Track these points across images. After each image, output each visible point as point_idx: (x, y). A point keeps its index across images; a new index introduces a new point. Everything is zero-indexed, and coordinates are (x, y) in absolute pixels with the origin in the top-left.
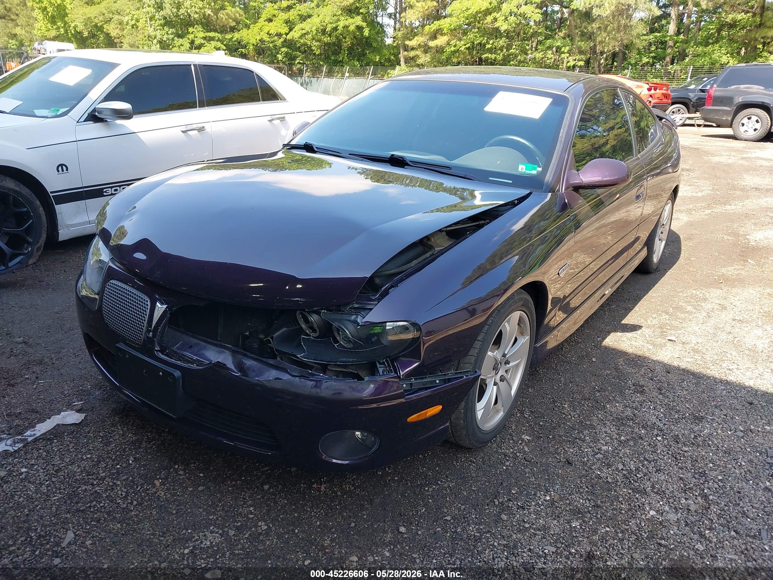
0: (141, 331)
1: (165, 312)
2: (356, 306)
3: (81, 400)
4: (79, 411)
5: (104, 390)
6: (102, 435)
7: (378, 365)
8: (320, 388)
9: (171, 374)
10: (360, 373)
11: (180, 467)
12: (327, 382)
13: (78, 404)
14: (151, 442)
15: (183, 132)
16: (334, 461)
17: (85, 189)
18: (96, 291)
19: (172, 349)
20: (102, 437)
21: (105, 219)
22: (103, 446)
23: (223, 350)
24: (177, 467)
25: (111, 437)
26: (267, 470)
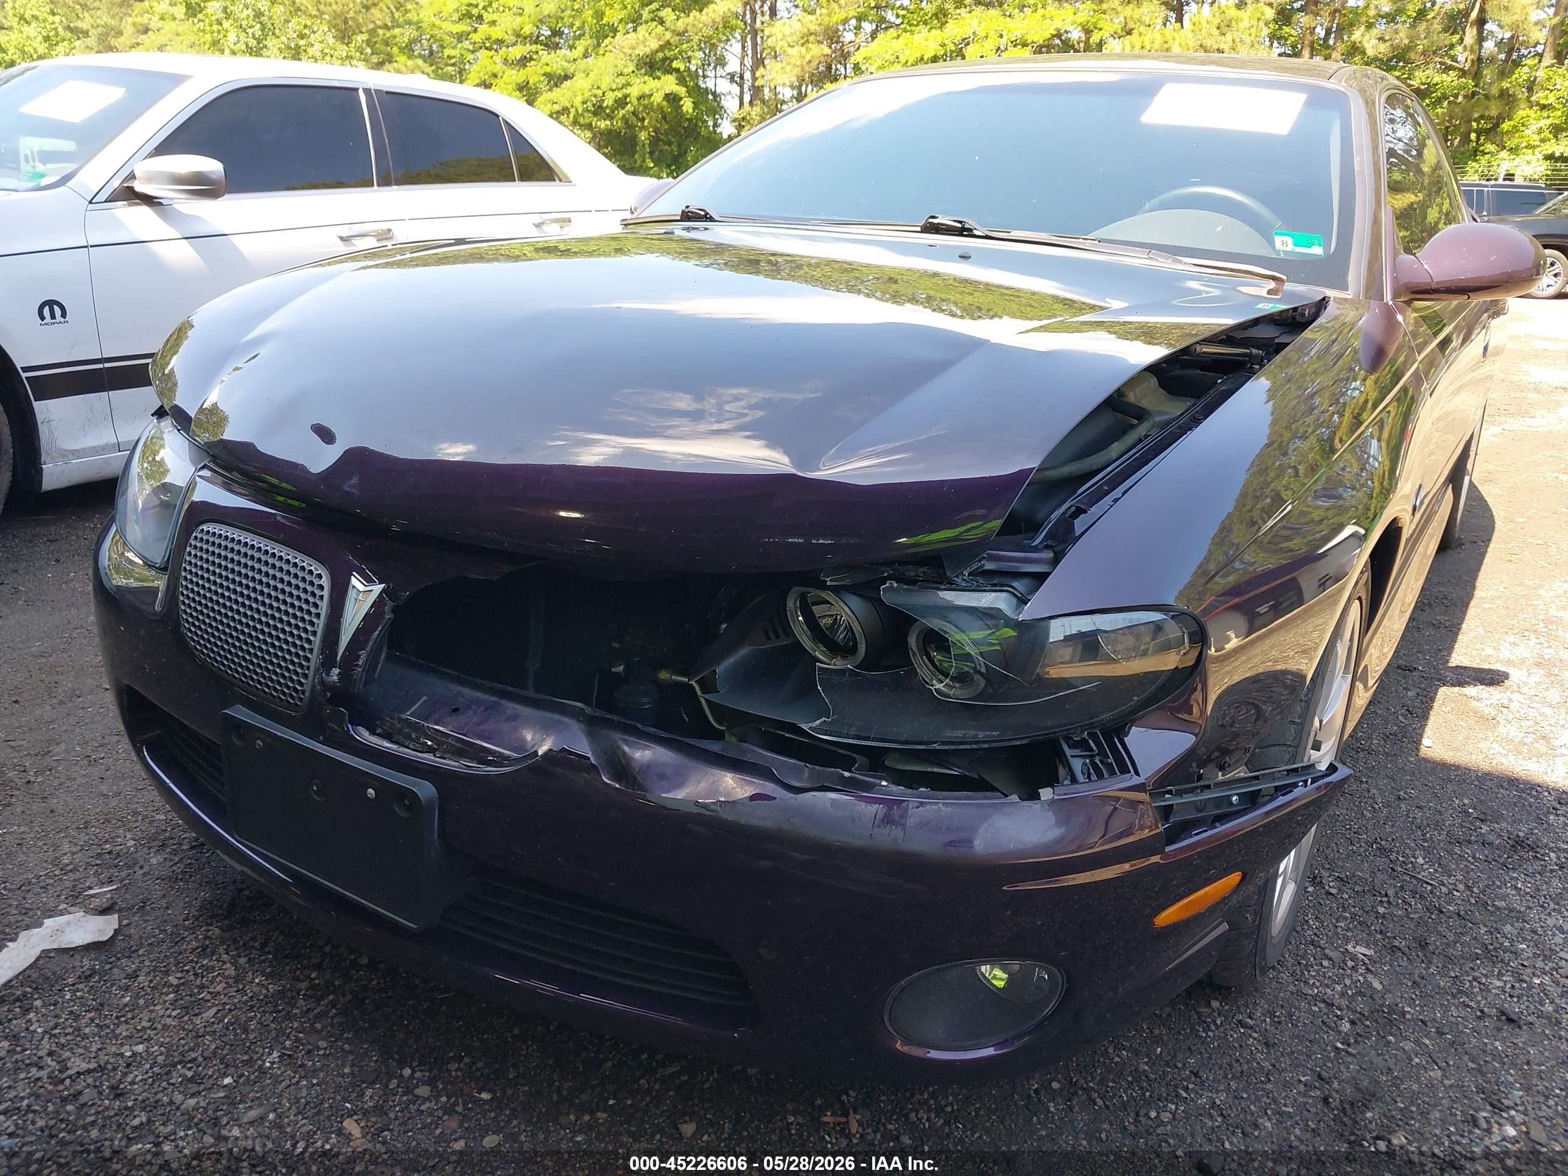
0: (301, 666)
1: (378, 604)
2: (989, 566)
3: (110, 882)
4: (104, 911)
5: (175, 852)
6: (175, 982)
7: (1068, 752)
8: (903, 825)
9: (403, 794)
10: (988, 778)
11: (418, 1075)
12: (922, 804)
13: (102, 891)
14: (322, 998)
15: (341, 238)
16: (934, 1054)
17: (107, 365)
18: (158, 561)
19: (404, 716)
20: (177, 989)
21: (175, 385)
22: (180, 1017)
23: (557, 717)
24: (407, 1072)
25: (202, 987)
26: (677, 1075)
